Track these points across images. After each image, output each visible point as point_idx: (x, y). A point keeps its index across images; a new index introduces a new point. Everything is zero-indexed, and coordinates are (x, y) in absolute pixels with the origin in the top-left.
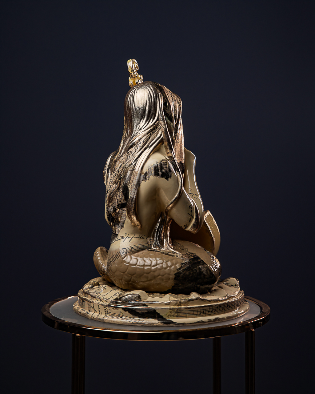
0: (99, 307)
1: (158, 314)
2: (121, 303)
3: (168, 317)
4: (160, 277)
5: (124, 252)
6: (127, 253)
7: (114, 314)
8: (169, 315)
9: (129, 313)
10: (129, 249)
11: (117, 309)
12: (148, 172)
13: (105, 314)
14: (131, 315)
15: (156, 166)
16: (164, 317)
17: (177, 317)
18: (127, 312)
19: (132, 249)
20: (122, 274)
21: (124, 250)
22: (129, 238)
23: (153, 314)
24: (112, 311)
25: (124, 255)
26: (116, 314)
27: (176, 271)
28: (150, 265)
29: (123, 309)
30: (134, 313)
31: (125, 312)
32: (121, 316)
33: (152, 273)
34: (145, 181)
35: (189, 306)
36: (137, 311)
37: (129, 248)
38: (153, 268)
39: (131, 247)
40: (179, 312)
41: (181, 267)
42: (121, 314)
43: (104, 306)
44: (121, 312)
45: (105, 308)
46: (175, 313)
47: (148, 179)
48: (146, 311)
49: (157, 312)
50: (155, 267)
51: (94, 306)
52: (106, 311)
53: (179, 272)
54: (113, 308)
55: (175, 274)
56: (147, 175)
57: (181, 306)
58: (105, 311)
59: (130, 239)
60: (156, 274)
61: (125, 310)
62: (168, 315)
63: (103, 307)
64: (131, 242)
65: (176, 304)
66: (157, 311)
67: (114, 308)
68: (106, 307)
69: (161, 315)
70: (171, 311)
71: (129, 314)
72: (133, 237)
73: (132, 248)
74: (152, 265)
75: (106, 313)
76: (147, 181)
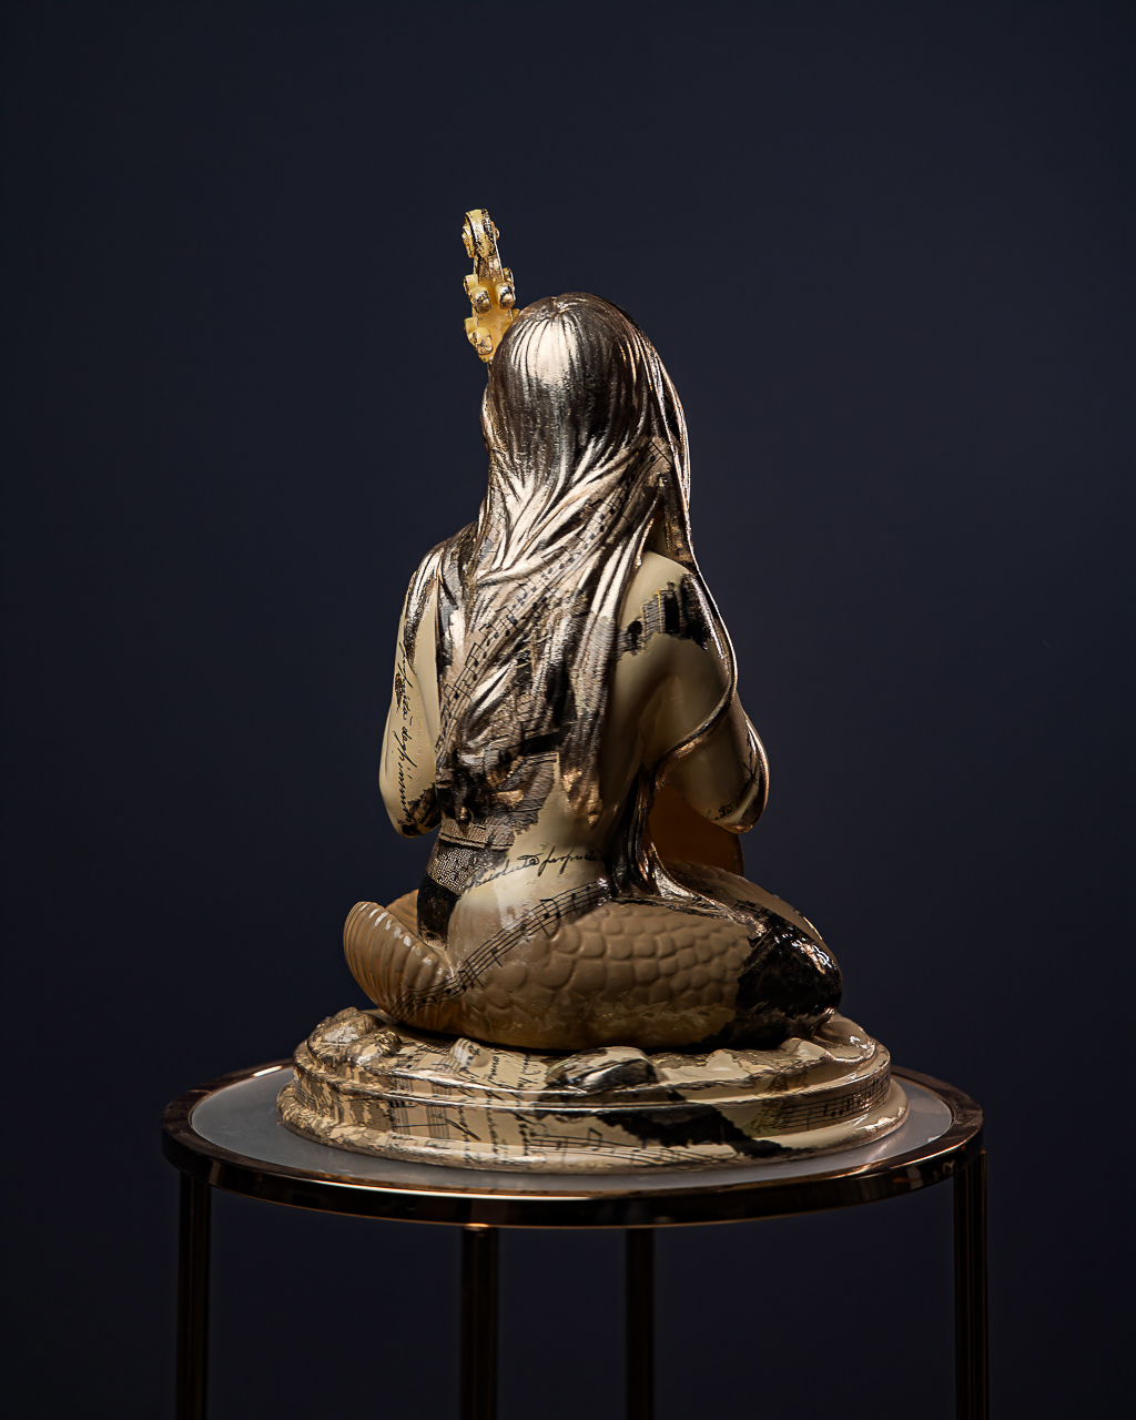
0: (490, 1120)
1: (729, 1124)
2: (586, 1096)
3: (759, 1132)
4: (689, 992)
5: (551, 914)
6: (558, 915)
7: (563, 1140)
8: (759, 1126)
9: (625, 1129)
10: (563, 901)
11: (579, 1119)
12: (641, 620)
13: (521, 1142)
14: (633, 1138)
15: (670, 596)
16: (746, 1133)
17: (786, 1128)
18: (618, 1128)
19: (576, 901)
20: (551, 992)
21: (546, 905)
22: (554, 861)
23: (710, 1125)
24: (555, 1130)
25: (553, 925)
26: (570, 1140)
27: (742, 969)
28: (652, 955)
29: (602, 1117)
30: (642, 1127)
31: (610, 1128)
32: (592, 1143)
33: (661, 981)
34: (634, 654)
35: (806, 1086)
36: (656, 1120)
37: (564, 896)
38: (665, 965)
39: (569, 894)
40: (790, 1110)
41: (755, 953)
42: (594, 1136)
43: (519, 1116)
44: (591, 1130)
45: (522, 1119)
46: (778, 1116)
47: (643, 645)
48: (687, 1118)
49: (724, 1119)
50: (671, 960)
51: (463, 1119)
52: (526, 1130)
53: (750, 972)
54: (559, 1119)
55: (740, 980)
56: (640, 633)
57: (786, 1089)
58: (523, 1133)
59: (560, 864)
60: (675, 983)
61: (609, 1119)
62: (756, 1124)
63: (514, 1116)
64: (567, 876)
65: (773, 1082)
66: (725, 1114)
67: (565, 1118)
68: (527, 1118)
69: (737, 1126)
70: (766, 1108)
71: (625, 1133)
72: (568, 857)
73: (573, 896)
74: (660, 953)
75: (528, 1138)
76: (640, 653)
